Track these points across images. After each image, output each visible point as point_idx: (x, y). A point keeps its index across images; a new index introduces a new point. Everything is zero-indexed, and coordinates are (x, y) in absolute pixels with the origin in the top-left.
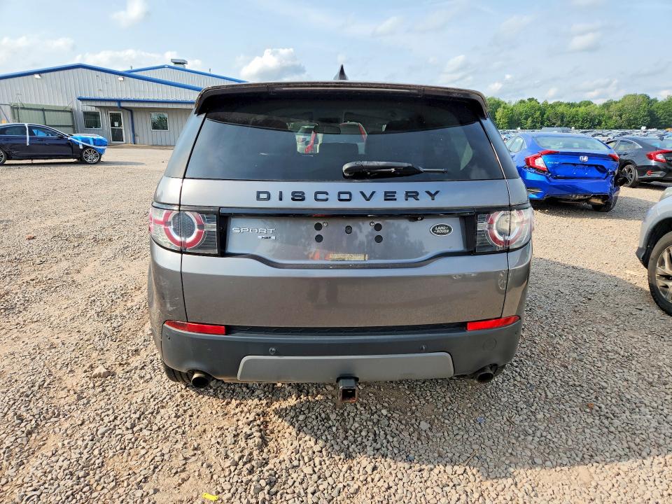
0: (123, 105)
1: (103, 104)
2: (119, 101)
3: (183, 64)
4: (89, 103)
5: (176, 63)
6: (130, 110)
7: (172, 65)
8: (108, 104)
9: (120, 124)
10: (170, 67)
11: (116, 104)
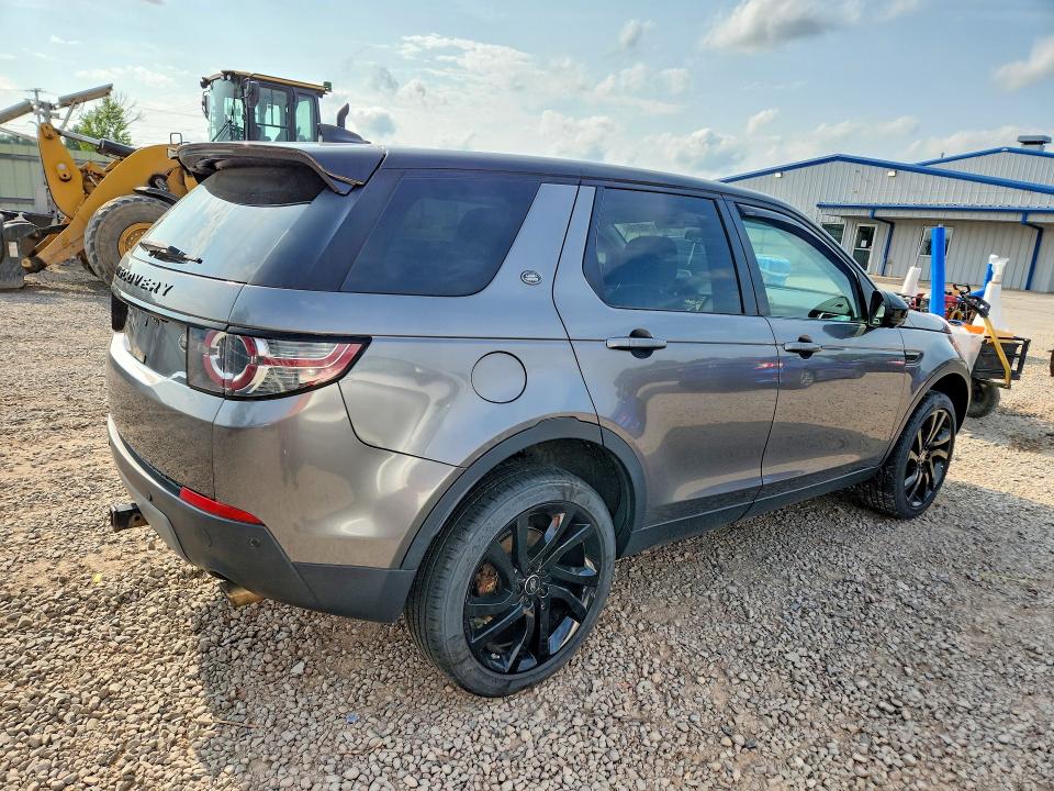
0: (879, 214)
1: (850, 213)
2: (874, 208)
3: (1041, 143)
4: (830, 211)
5: (1026, 143)
6: (891, 223)
7: (1019, 146)
8: (857, 213)
9: (869, 244)
10: (1011, 151)
11: (867, 213)
